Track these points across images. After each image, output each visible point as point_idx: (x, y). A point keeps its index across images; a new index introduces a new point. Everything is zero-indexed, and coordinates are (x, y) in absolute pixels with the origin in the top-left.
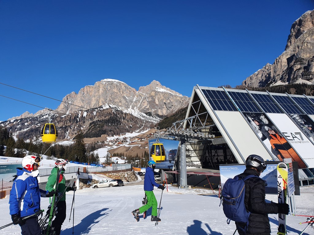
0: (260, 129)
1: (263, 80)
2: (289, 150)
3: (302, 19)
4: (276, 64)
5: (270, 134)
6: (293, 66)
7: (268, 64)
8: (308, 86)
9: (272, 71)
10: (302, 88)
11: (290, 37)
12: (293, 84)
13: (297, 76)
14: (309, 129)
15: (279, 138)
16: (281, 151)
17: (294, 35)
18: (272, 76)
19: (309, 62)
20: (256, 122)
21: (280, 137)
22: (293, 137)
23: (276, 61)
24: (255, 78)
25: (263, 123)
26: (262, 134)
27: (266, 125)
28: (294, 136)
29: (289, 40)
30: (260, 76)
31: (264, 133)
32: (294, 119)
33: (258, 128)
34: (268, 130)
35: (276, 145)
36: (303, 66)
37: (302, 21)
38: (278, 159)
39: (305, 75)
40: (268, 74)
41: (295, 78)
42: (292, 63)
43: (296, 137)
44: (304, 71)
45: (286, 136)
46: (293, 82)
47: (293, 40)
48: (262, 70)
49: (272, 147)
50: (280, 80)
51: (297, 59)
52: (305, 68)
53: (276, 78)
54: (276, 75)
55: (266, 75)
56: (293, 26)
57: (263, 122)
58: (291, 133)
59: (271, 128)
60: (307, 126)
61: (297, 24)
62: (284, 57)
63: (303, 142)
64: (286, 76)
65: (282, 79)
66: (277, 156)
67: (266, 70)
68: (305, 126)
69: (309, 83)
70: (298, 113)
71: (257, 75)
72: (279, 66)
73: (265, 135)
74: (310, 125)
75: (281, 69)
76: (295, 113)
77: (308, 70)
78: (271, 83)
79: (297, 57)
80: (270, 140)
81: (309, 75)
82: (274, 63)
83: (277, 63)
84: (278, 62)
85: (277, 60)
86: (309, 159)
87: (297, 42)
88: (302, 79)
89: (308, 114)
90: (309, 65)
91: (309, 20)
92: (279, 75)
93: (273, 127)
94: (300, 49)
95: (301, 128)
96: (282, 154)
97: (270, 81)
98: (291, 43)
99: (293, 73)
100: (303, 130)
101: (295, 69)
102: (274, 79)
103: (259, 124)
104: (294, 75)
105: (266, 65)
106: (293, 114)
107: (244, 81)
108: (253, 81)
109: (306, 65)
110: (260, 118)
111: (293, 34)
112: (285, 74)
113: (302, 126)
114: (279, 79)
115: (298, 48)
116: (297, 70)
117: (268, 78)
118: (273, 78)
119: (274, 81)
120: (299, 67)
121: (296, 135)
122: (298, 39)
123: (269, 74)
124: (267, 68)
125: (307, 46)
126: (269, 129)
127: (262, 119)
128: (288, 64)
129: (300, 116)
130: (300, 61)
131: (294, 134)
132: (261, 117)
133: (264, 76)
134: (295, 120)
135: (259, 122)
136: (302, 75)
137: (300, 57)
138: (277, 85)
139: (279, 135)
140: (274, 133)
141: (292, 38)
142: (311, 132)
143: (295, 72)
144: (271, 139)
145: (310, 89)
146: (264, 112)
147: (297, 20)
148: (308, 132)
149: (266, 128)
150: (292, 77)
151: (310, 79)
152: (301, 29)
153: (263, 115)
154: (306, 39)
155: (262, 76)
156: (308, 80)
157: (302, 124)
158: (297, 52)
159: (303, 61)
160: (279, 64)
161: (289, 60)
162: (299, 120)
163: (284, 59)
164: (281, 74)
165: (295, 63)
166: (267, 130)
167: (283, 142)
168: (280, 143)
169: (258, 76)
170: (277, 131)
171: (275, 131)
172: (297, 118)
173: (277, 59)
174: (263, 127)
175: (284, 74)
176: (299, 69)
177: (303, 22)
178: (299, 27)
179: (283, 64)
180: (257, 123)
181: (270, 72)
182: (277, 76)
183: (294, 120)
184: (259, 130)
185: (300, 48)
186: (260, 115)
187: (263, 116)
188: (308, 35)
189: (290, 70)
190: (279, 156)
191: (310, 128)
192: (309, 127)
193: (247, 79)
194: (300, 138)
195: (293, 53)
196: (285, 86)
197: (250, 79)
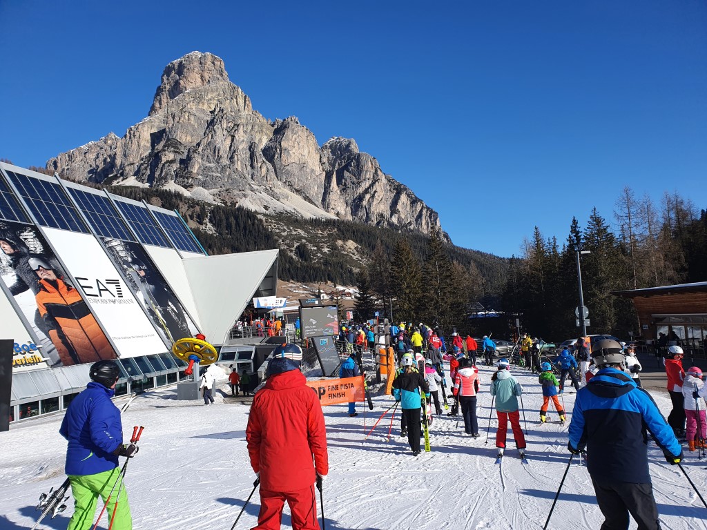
0: (14, 265)
1: (98, 166)
2: (82, 320)
3: (184, 62)
4: (128, 138)
5: (40, 279)
6: (160, 152)
7: (113, 135)
8: (183, 200)
9: (119, 151)
10: (174, 200)
11: (159, 91)
12: (157, 191)
13: (167, 174)
14: (139, 275)
15: (64, 290)
16: (61, 321)
17: (167, 89)
18: (118, 162)
19: (189, 151)
20: (5, 246)
21: (66, 288)
22: (100, 290)
23: (130, 133)
24: (79, 158)
25: (25, 250)
26: (15, 278)
27: (35, 256)
28: (102, 287)
29: (158, 98)
30: (92, 156)
31: (21, 275)
32: (111, 249)
33: (8, 262)
34: (37, 268)
35: (49, 307)
36: (179, 157)
37: (184, 67)
38: (48, 339)
39: (181, 177)
40: (110, 156)
41: (162, 178)
42: (160, 147)
43: (107, 290)
44: (180, 168)
45: (82, 287)
46: (158, 186)
47: (165, 98)
48: (99, 144)
49: (38, 310)
50: (134, 175)
51: (168, 140)
52: (182, 161)
53: (127, 169)
54: (126, 164)
55: (106, 159)
56: (168, 71)
57: (28, 248)
58: (97, 281)
59: (46, 263)
60: (136, 267)
61: (174, 68)
62: (146, 129)
63: (120, 302)
64: (146, 169)
65: (137, 174)
66: (47, 334)
67: (106, 147)
68: (133, 267)
69: (186, 193)
70: (124, 237)
71: (85, 153)
72: (134, 146)
73: (24, 279)
74: (143, 266)
75: (138, 152)
76: (116, 236)
77: (187, 167)
78: (116, 177)
79: (170, 137)
80: (37, 292)
81: (188, 178)
82: (125, 136)
83: (130, 138)
84: (132, 136)
85: (132, 132)
86: (125, 338)
87: (172, 106)
88: (175, 182)
89: (143, 242)
90: (189, 158)
91: (196, 70)
92: (133, 164)
93: (53, 261)
94: (176, 122)
95: (123, 272)
96: (63, 328)
97: (113, 173)
98: (160, 104)
99: (160, 166)
100: (126, 276)
101: (164, 160)
102: (121, 171)
103: (12, 251)
104: (161, 172)
105: (108, 136)
106: (110, 239)
107: (53, 159)
108: (75, 165)
109: (184, 157)
110: (21, 237)
111: (165, 87)
112: (145, 165)
113: (125, 267)
114: (132, 173)
115: (173, 118)
116: (167, 162)
117: (110, 165)
118: (121, 168)
119: (122, 174)
120: (171, 156)
121: (108, 286)
122: (174, 100)
123: (113, 158)
124: (109, 142)
125: (189, 119)
126: (39, 266)
127: (26, 239)
128: (153, 145)
129: (126, 244)
130: (174, 144)
131: (104, 283)
132: (25, 234)
133: (101, 158)
134: (113, 251)
135: (13, 247)
136: (176, 176)
137: (174, 137)
138: (127, 185)
139: (65, 283)
140: (53, 277)
141: (163, 94)
142: (143, 281)
143: (164, 165)
144: (42, 292)
145: (186, 206)
146: (36, 222)
147: (176, 62)
148: (137, 280)
149: (34, 263)
150: (156, 176)
151: (189, 186)
152: (181, 82)
153: (30, 231)
154: (189, 106)
155: (98, 157)
156: (185, 187)
157: (126, 262)
158: (171, 125)
159: (180, 147)
160: (135, 141)
161: (156, 138)
162: (122, 254)
163: (145, 133)
164: (137, 164)
165: (164, 146)
166: (35, 268)
167: (71, 299)
168: (63, 302)
169: (87, 155)
170: (61, 273)
171: (56, 272)
172: (119, 248)
173: (131, 129)
174: (22, 261)
175: (142, 164)
176: (172, 162)
177: (185, 70)
178: (178, 77)
179: (142, 143)
180: (7, 247)
181: (116, 154)
182: (128, 165)
183: (111, 251)
184: (10, 266)
185: (177, 119)
186: (23, 228)
187: (31, 233)
188: (192, 99)
189: (155, 158)
190: (53, 332)
191: (142, 272)
192: (140, 270)
193: (59, 157)
194: (115, 293)
195: (163, 126)
196: (143, 190)
197: (67, 158)
